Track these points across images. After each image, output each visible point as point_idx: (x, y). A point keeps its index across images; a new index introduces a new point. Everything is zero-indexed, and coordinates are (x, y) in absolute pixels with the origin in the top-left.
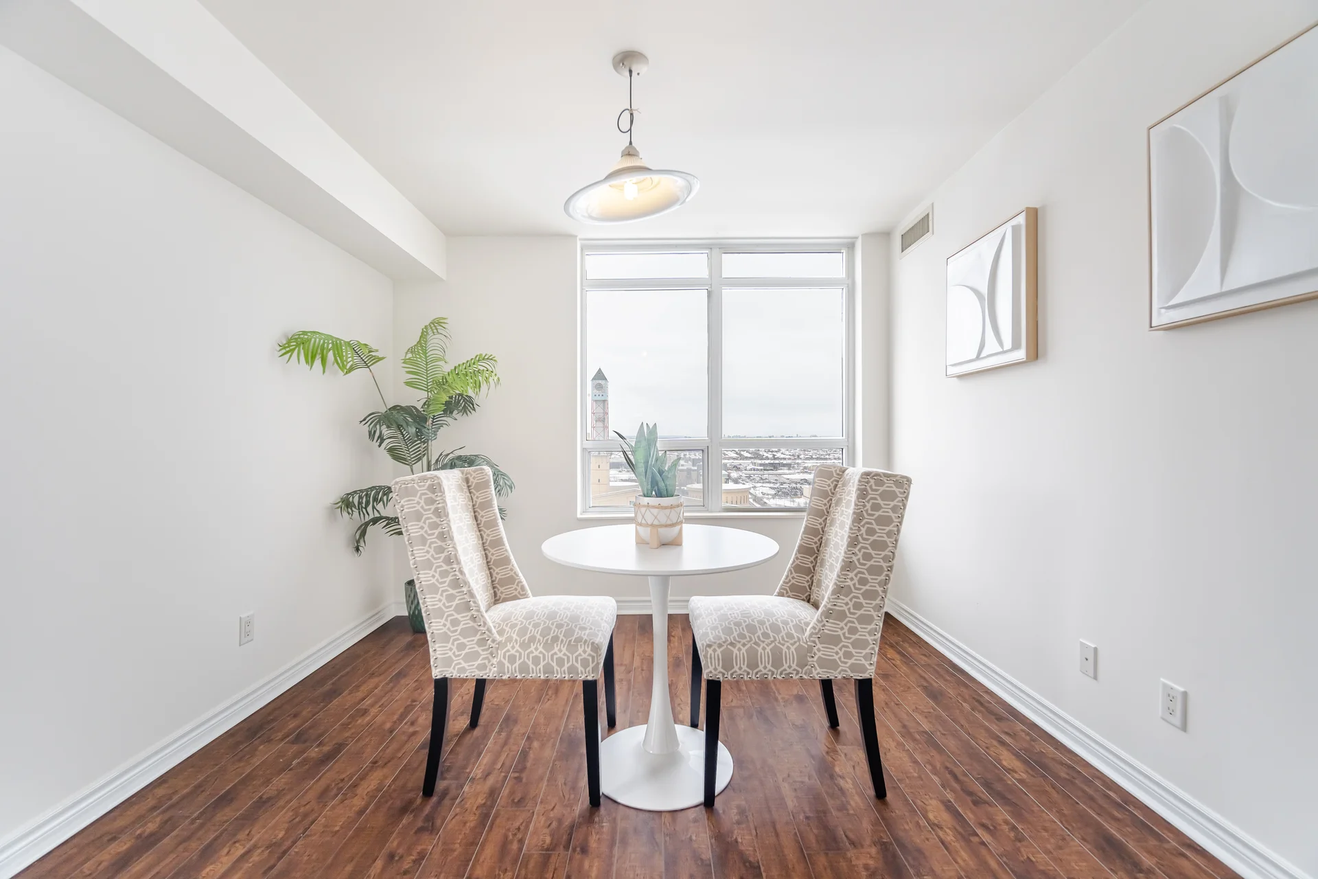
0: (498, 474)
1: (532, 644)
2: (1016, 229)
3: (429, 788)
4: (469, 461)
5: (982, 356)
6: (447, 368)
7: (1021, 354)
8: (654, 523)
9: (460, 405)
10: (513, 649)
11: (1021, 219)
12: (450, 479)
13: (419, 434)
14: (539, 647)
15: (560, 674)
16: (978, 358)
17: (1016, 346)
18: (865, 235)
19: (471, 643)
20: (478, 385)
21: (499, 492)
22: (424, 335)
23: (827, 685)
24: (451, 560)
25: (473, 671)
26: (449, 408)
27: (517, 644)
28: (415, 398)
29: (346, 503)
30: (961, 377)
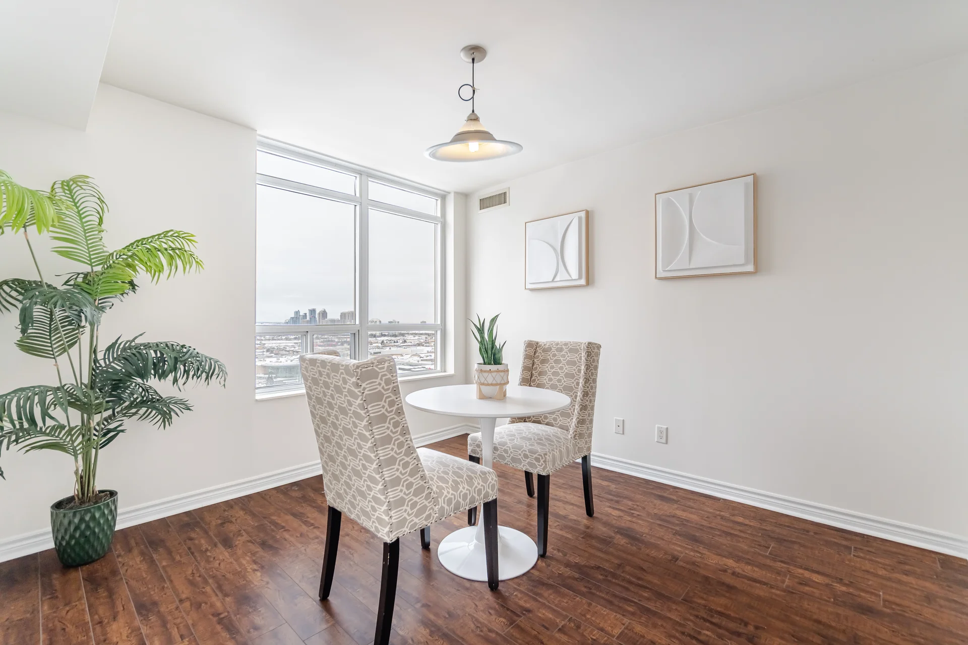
1: (459, 486)
2: (580, 219)
5: (556, 280)
7: (583, 282)
8: (502, 383)
10: (448, 493)
11: (583, 214)
14: (465, 486)
15: (477, 501)
16: (553, 281)
17: (580, 277)
18: (456, 193)
19: (421, 500)
23: (528, 475)
27: (449, 489)
30: (532, 290)
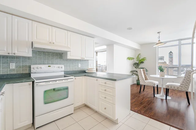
0: (146, 70)
3: (140, 93)
4: (143, 68)
6: (141, 59)
8: (161, 74)
9: (142, 62)
12: (142, 69)
13: (138, 66)
15: (151, 85)
19: (143, 82)
20: (144, 60)
21: (146, 72)
22: (138, 56)
24: (142, 76)
25: (143, 84)
26: (141, 63)
27: (147, 83)
28: (137, 62)
29: (131, 72)
